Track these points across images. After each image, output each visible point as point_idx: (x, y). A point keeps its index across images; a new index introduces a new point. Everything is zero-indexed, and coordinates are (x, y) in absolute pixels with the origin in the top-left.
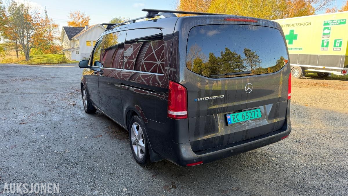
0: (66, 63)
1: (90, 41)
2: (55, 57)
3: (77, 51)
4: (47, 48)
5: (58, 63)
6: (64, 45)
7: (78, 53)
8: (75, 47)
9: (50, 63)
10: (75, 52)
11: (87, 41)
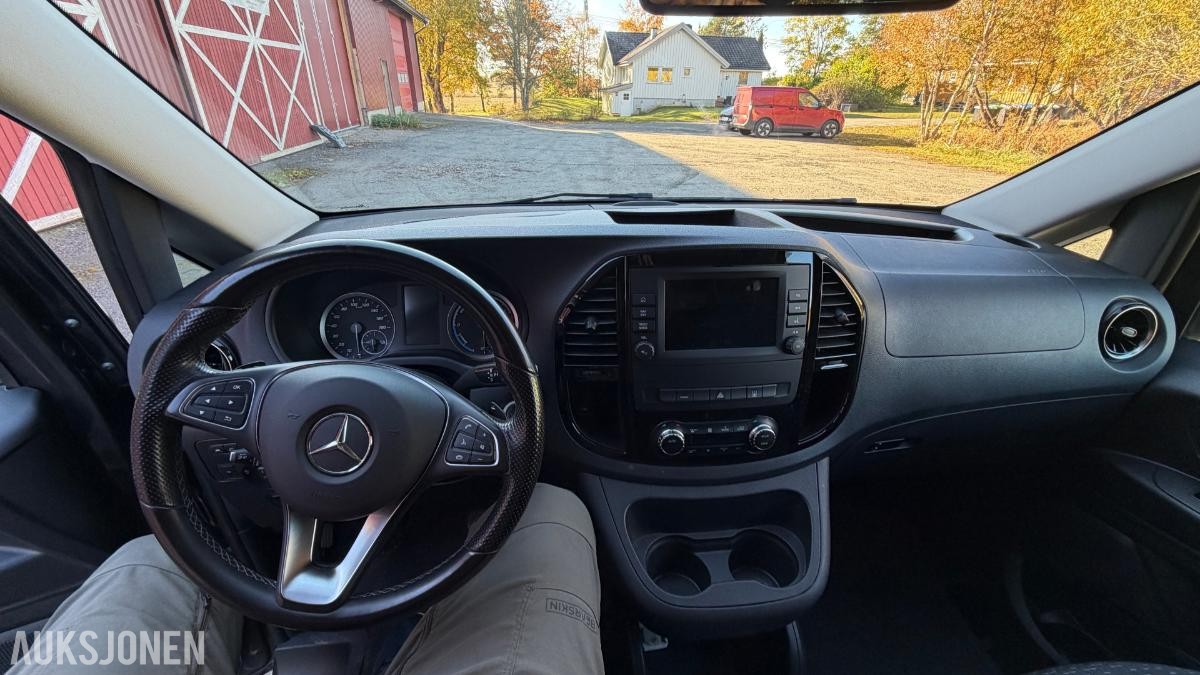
0: (596, 120)
1: (656, 69)
2: (579, 105)
3: (626, 92)
4: (572, 84)
5: (582, 120)
6: (603, 78)
7: (626, 97)
8: (623, 83)
9: (566, 118)
10: (621, 94)
11: (650, 69)
